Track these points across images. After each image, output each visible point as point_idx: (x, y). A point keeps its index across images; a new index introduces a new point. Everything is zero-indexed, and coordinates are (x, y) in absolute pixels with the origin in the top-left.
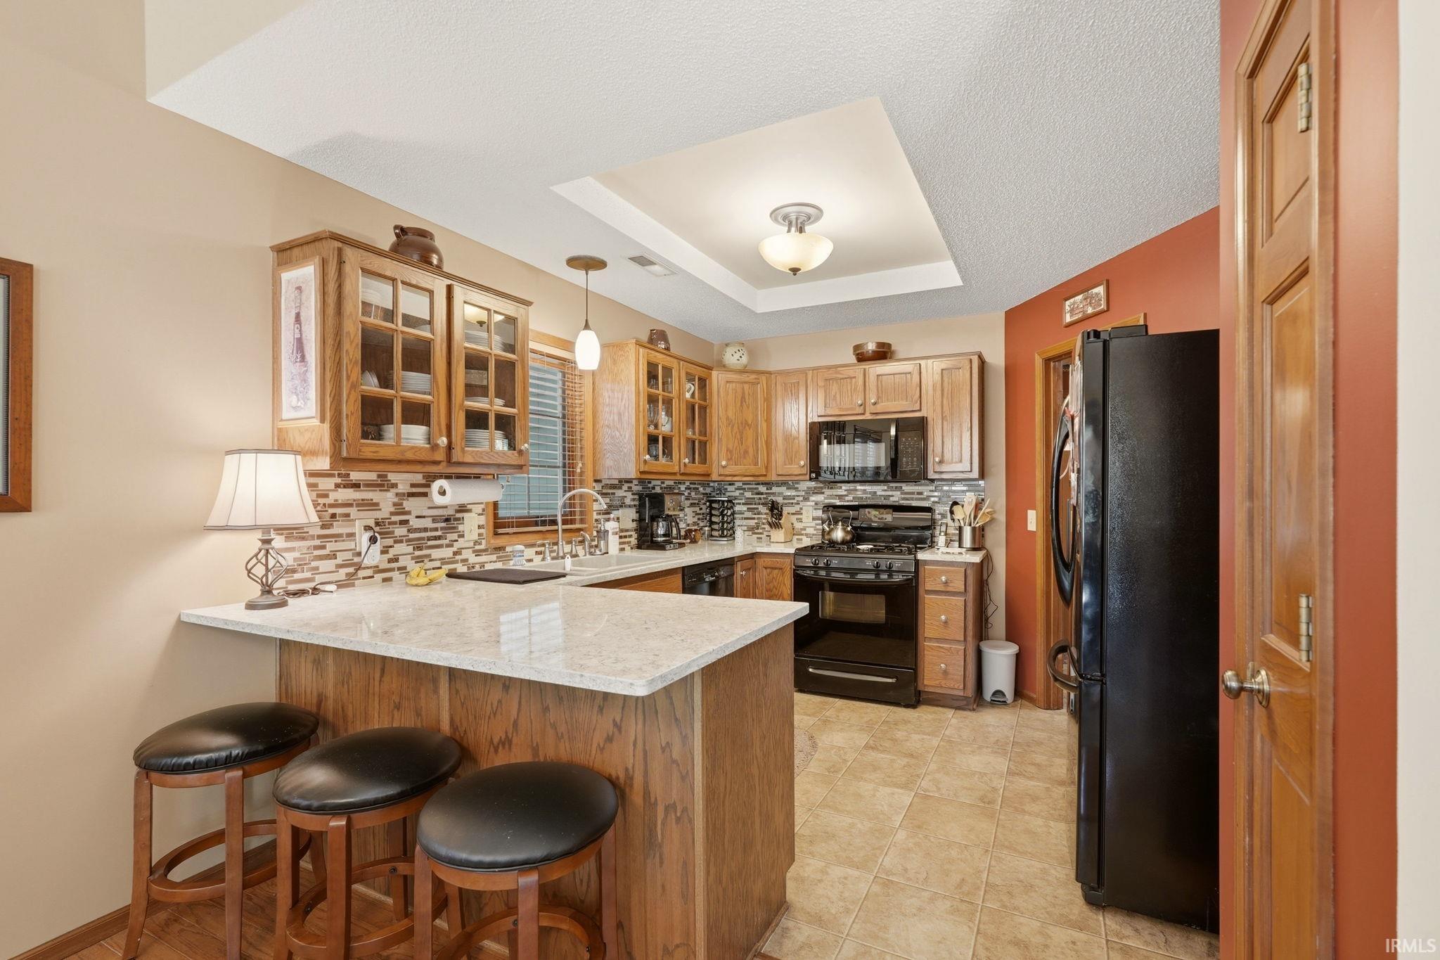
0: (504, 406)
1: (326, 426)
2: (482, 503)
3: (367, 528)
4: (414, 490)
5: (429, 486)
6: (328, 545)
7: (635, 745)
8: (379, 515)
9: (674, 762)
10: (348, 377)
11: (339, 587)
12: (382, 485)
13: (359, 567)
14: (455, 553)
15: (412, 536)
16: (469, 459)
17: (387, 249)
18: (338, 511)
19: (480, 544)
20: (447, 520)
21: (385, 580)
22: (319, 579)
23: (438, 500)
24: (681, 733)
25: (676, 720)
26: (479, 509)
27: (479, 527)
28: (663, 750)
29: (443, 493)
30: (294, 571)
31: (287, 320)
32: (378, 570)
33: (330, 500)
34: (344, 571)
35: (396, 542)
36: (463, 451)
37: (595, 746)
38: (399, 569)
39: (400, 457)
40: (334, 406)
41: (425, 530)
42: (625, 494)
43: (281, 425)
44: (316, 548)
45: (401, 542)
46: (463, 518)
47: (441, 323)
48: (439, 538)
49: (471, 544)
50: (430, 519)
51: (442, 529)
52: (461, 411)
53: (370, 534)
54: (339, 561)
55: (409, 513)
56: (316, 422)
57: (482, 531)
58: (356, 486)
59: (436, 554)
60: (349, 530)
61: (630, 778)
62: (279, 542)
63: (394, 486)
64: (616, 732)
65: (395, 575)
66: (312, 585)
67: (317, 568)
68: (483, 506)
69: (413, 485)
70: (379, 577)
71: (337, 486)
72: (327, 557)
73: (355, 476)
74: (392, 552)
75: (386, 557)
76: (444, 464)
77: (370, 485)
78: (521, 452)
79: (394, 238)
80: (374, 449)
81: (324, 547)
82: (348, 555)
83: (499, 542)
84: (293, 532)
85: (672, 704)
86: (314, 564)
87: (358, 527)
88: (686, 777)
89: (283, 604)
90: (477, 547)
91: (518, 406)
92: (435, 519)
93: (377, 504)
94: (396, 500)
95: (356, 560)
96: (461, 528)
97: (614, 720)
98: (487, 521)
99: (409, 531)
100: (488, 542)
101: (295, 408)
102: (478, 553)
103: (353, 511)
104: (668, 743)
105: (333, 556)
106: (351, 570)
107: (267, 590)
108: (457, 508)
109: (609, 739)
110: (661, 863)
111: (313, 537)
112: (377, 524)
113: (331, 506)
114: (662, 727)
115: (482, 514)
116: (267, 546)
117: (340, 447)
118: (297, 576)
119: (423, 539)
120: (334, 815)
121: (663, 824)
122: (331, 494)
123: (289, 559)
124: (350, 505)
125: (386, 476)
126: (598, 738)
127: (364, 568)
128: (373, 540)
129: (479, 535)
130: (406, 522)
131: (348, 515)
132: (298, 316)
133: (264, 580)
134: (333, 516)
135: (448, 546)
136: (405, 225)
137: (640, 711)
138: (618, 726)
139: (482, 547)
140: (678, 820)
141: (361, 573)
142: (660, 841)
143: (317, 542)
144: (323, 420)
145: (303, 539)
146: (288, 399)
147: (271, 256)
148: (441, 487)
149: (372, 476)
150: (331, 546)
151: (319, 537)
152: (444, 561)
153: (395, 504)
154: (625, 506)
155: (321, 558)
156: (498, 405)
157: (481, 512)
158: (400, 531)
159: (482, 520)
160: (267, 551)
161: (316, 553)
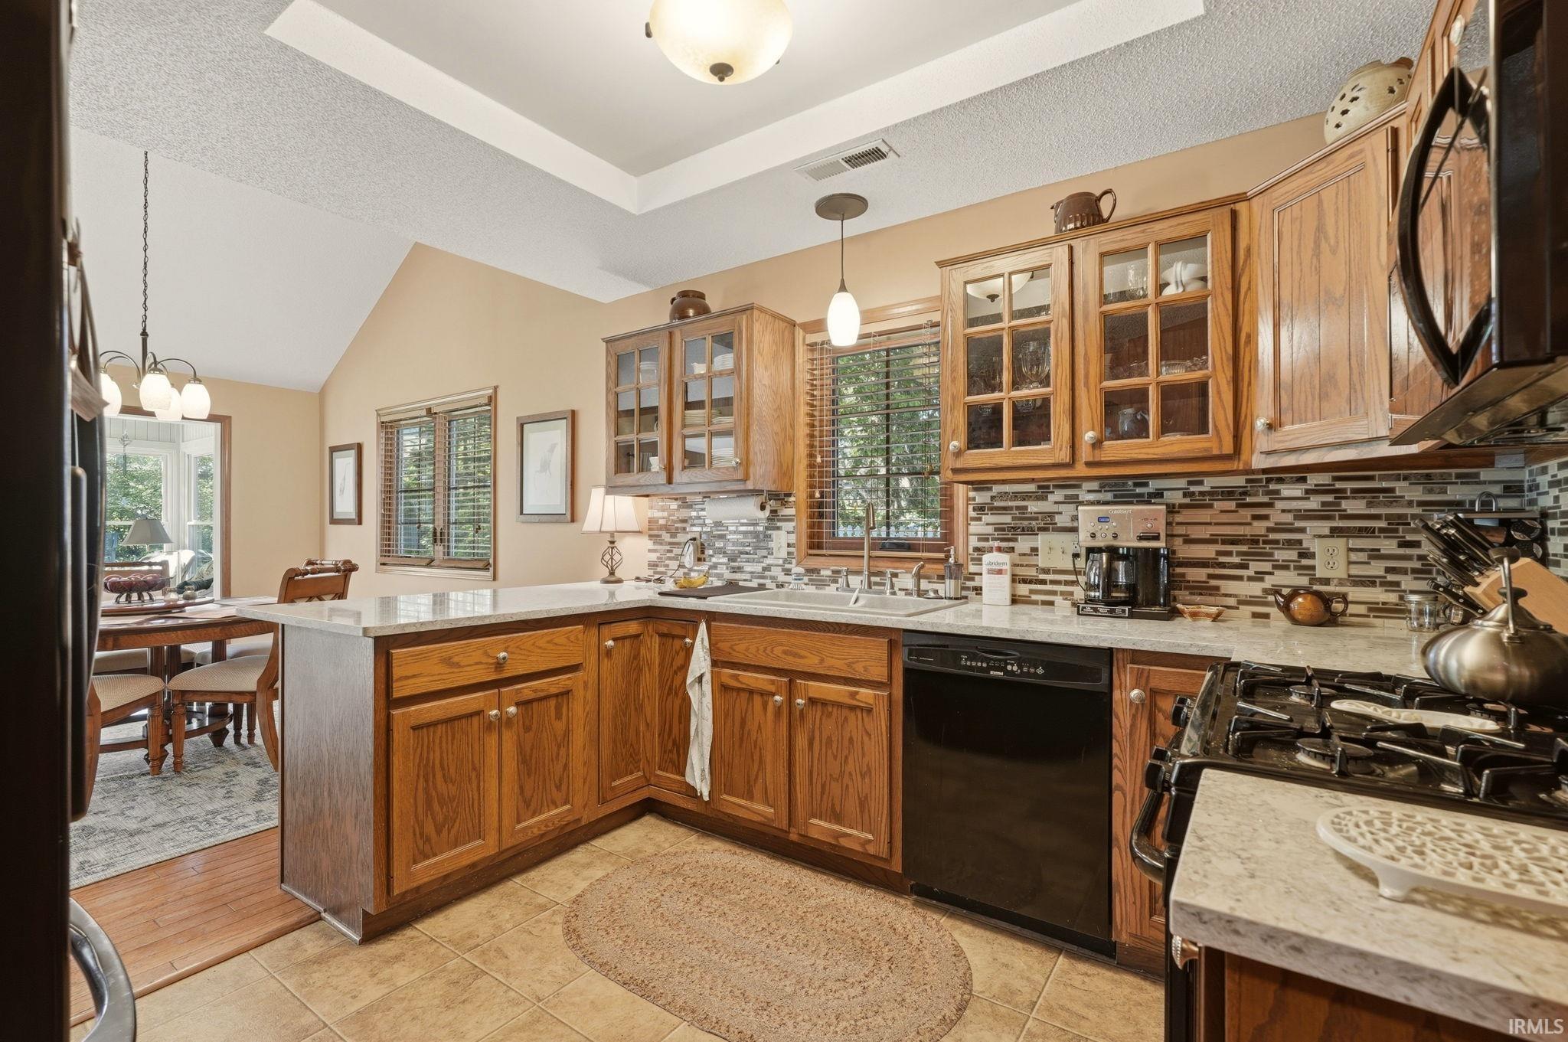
2: (792, 521)
3: (692, 539)
6: (674, 550)
8: (702, 530)
14: (765, 569)
15: (727, 549)
18: (679, 525)
19: (791, 563)
20: (757, 536)
26: (790, 527)
27: (789, 545)
30: (657, 566)
33: (676, 517)
41: (738, 544)
42: (1055, 508)
44: (667, 551)
46: (772, 535)
48: (750, 553)
49: (781, 562)
50: (742, 535)
53: (689, 544)
54: (679, 562)
55: (726, 529)
57: (792, 550)
59: (746, 567)
60: (685, 541)
67: (669, 565)
68: (793, 524)
71: (679, 506)
72: (673, 558)
74: (712, 562)
75: (708, 564)
81: (671, 551)
83: (813, 563)
87: (689, 538)
90: (787, 565)
92: (746, 535)
96: (770, 544)
98: (798, 539)
100: (800, 562)
102: (786, 570)
103: (688, 526)
105: (677, 558)
107: (613, 572)
111: (666, 544)
112: (702, 537)
113: (676, 521)
115: (793, 532)
116: (612, 545)
119: (736, 552)
122: (676, 513)
129: (789, 553)
133: (610, 565)
134: (677, 528)
139: (794, 566)
143: (668, 547)
145: (661, 544)
152: (753, 575)
154: (1054, 530)
157: (791, 530)
158: (719, 544)
159: (793, 539)
160: (612, 548)
161: (669, 555)
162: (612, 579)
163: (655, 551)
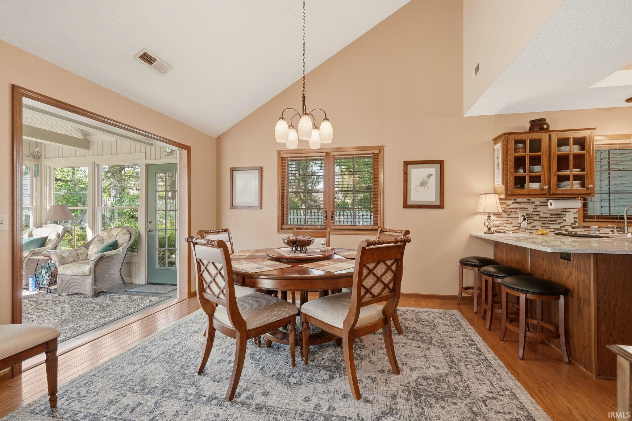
0: (580, 171)
1: (504, 186)
2: (576, 209)
3: (523, 216)
4: (542, 204)
5: (547, 202)
6: (509, 220)
7: (575, 279)
8: (527, 212)
9: (586, 286)
10: (510, 172)
11: (513, 232)
12: (529, 203)
13: (520, 227)
14: (561, 227)
15: (541, 219)
16: (558, 192)
17: (528, 131)
18: (513, 210)
19: (575, 224)
20: (558, 215)
21: (530, 233)
22: (506, 229)
23: (550, 207)
24: (588, 276)
25: (587, 272)
26: (575, 211)
28: (583, 281)
29: (551, 205)
30: (499, 226)
31: (496, 158)
32: (527, 229)
33: (511, 207)
34: (514, 228)
35: (534, 221)
36: (556, 189)
37: (564, 278)
38: (535, 230)
39: (529, 193)
40: (506, 180)
41: (547, 218)
43: (495, 186)
44: (506, 220)
45: (537, 221)
46: (566, 214)
47: (546, 149)
48: (554, 221)
49: (571, 224)
50: (550, 214)
51: (555, 218)
52: (555, 176)
53: (523, 217)
54: (513, 225)
55: (540, 212)
56: (501, 185)
57: (575, 219)
58: (519, 203)
59: (551, 226)
60: (517, 216)
61: (574, 290)
62: (493, 218)
63: (534, 202)
64: (570, 274)
65: (534, 231)
66: (504, 231)
67: (506, 226)
68: (577, 210)
69: (541, 202)
70: (527, 231)
71: (513, 203)
72: (509, 223)
73: (518, 200)
74: (532, 224)
75: (530, 225)
76: (548, 195)
77: (524, 202)
78: (588, 189)
79: (530, 125)
80: (519, 191)
81: (508, 221)
82: (517, 224)
83: (586, 224)
84: (497, 215)
85: (585, 267)
86: (505, 225)
87: (520, 215)
88: (589, 291)
89: (493, 233)
90: (573, 226)
91: (587, 170)
92: (551, 214)
93: (527, 208)
94: (535, 207)
95: (519, 225)
96: (564, 218)
97: (570, 271)
98: (579, 216)
99: (540, 217)
100: (579, 224)
101: (498, 182)
102: (574, 228)
103: (518, 211)
104: (584, 279)
105: (511, 223)
106: (517, 228)
107: (489, 229)
108: (563, 210)
109: (568, 277)
110: (583, 318)
111: (505, 217)
112: (527, 215)
113: (510, 209)
114: (582, 274)
116: (489, 218)
117: (508, 191)
118: (500, 228)
119: (546, 221)
120: (490, 276)
121: (583, 305)
122: (511, 205)
123: (497, 223)
124: (517, 209)
125: (531, 200)
126: (565, 277)
127: (522, 228)
128: (524, 219)
129: (575, 221)
130: (539, 214)
131: (516, 212)
132: (498, 157)
133: (488, 226)
134: (511, 212)
135: (557, 224)
136: (533, 119)
137: (577, 269)
138: (570, 273)
139: (577, 225)
140: (587, 305)
141: (521, 230)
142: (582, 310)
143: (506, 219)
144: (503, 185)
145: (502, 218)
146: (496, 180)
147: (492, 142)
148: (551, 203)
149: (525, 200)
150: (510, 221)
151: (507, 217)
152: (555, 229)
153: (534, 209)
155: (507, 223)
156: (576, 172)
157: (576, 212)
158: (536, 218)
159: (576, 215)
160: (489, 219)
161: (506, 222)
162: (489, 232)
163: (498, 220)
